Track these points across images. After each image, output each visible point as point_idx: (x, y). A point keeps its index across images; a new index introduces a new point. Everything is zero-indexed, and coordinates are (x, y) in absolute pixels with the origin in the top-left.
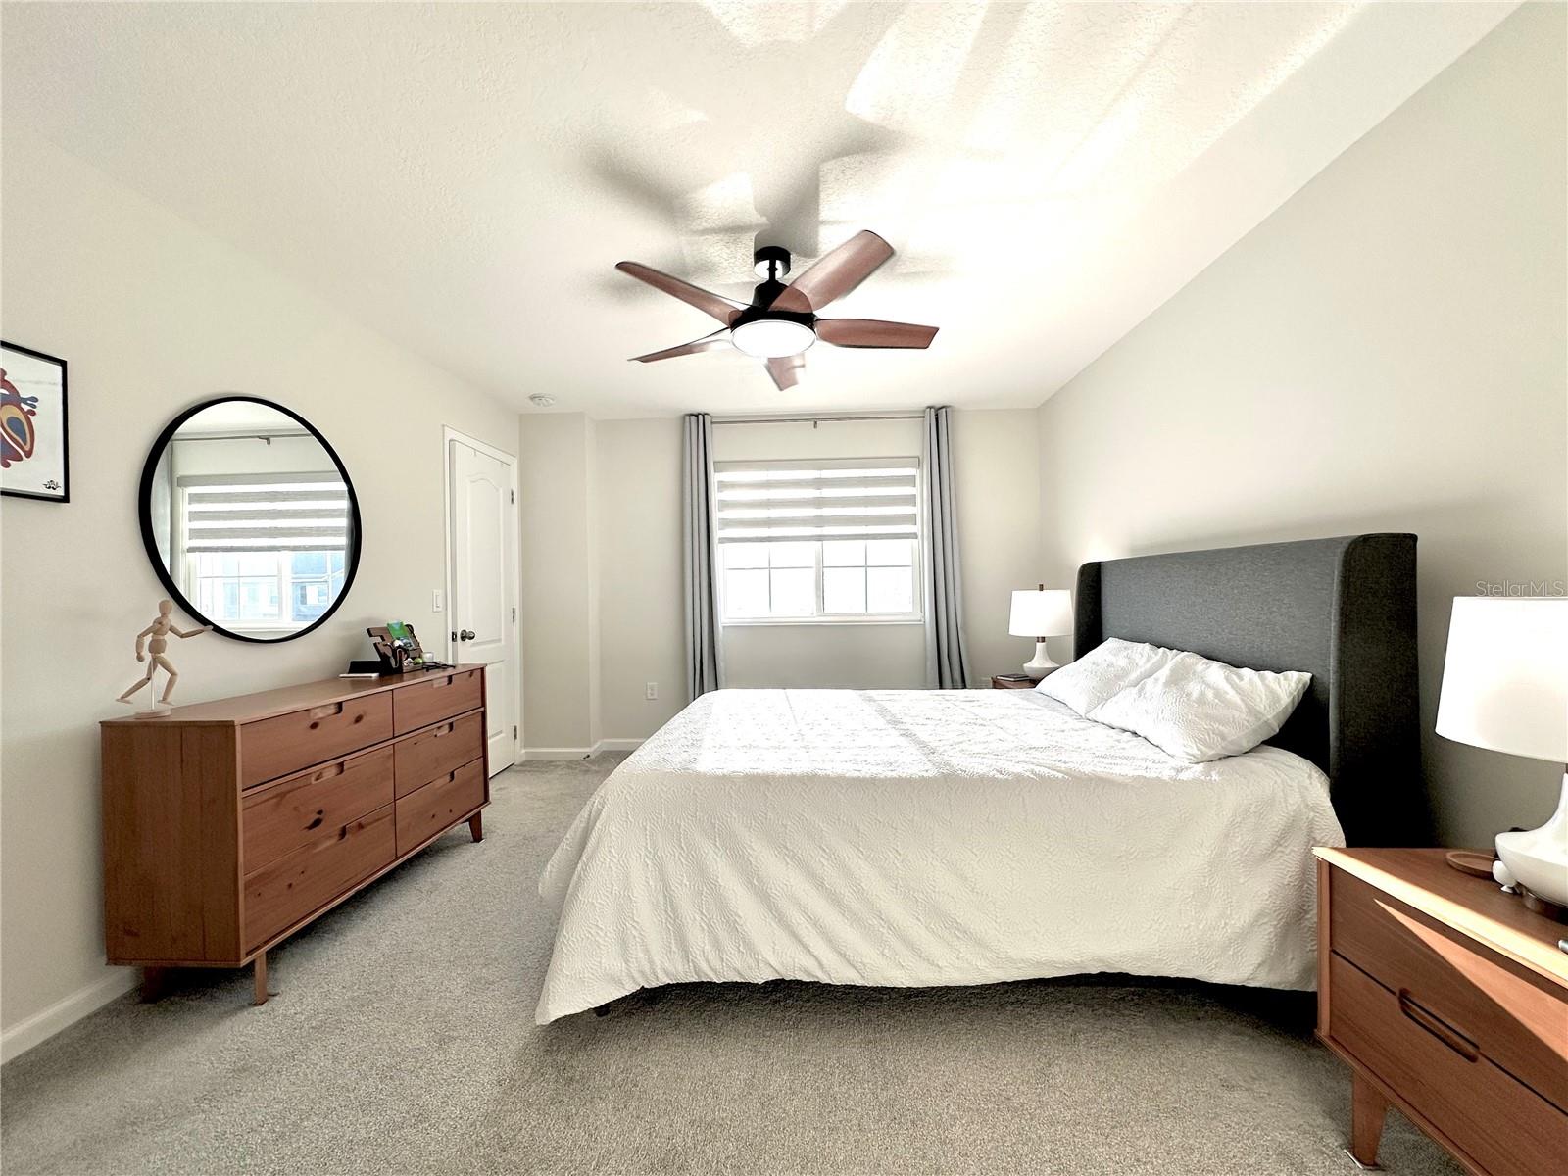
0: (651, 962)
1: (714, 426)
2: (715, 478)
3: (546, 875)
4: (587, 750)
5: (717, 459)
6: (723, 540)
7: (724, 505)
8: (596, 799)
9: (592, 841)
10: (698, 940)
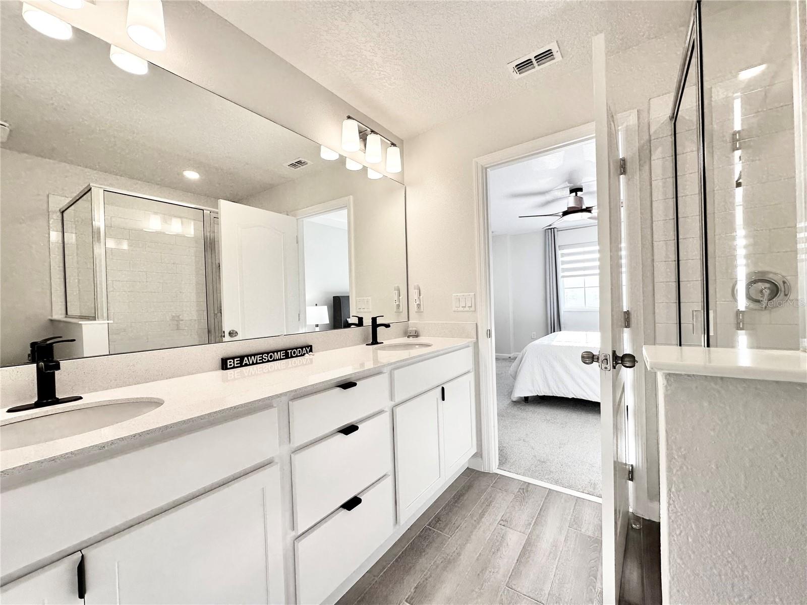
0: (540, 389)
1: (559, 232)
2: (559, 252)
3: (511, 369)
4: (509, 355)
5: (560, 245)
6: (563, 277)
7: (563, 263)
8: (524, 350)
9: (524, 359)
10: (552, 384)
